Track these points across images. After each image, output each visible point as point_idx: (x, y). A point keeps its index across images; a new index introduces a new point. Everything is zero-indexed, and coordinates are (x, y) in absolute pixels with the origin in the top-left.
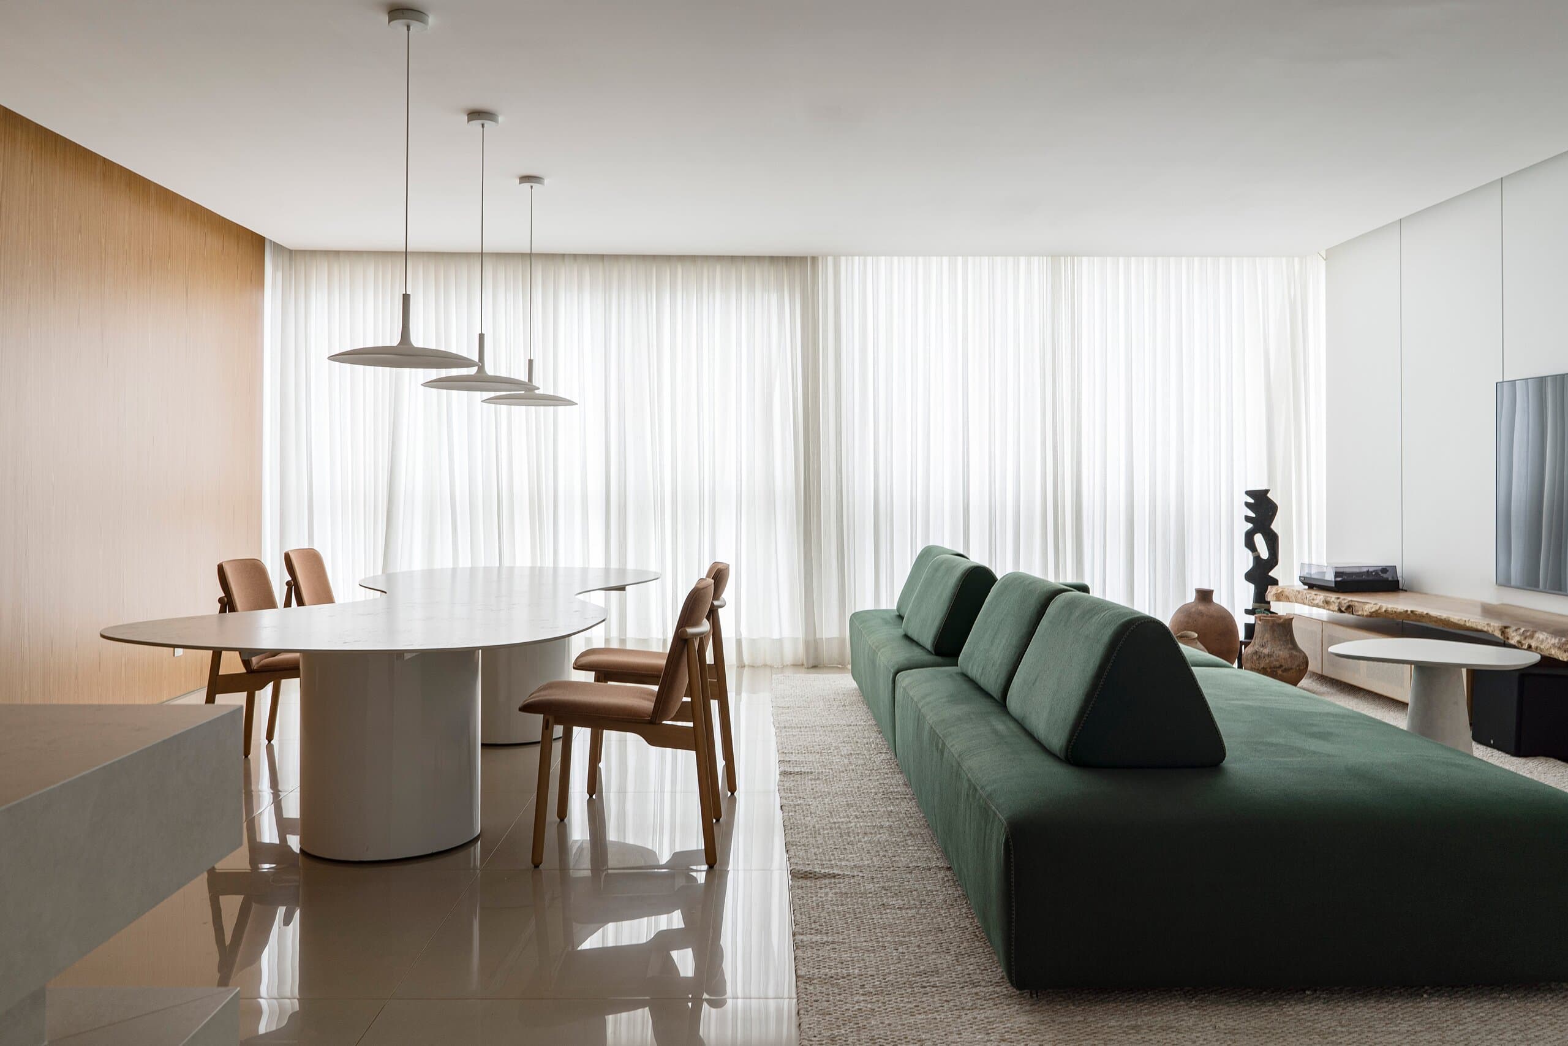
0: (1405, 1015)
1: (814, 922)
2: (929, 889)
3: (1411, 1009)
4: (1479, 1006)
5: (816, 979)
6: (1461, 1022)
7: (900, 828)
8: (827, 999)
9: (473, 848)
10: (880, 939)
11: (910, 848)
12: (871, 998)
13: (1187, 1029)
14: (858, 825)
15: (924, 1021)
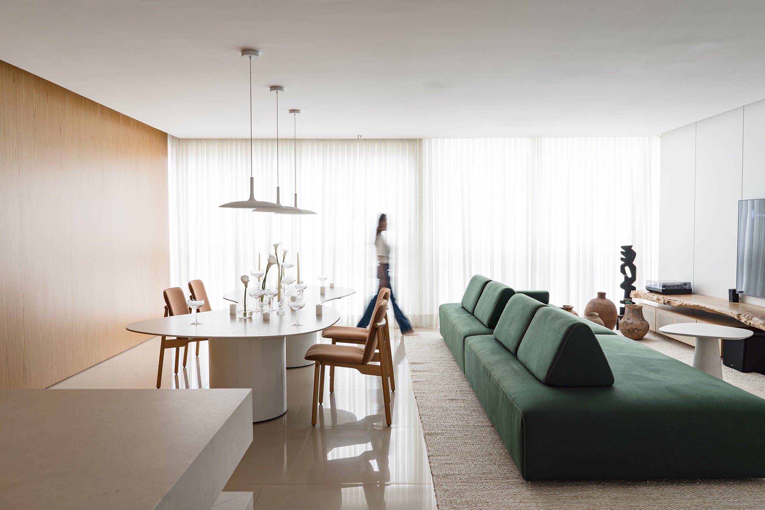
0: (689, 491)
1: (437, 451)
2: (484, 435)
3: (691, 489)
4: (720, 487)
5: (441, 476)
6: (712, 494)
7: (469, 407)
8: (446, 485)
9: (284, 417)
10: (466, 458)
11: (474, 417)
12: (464, 484)
13: (597, 497)
14: (450, 406)
15: (488, 494)
